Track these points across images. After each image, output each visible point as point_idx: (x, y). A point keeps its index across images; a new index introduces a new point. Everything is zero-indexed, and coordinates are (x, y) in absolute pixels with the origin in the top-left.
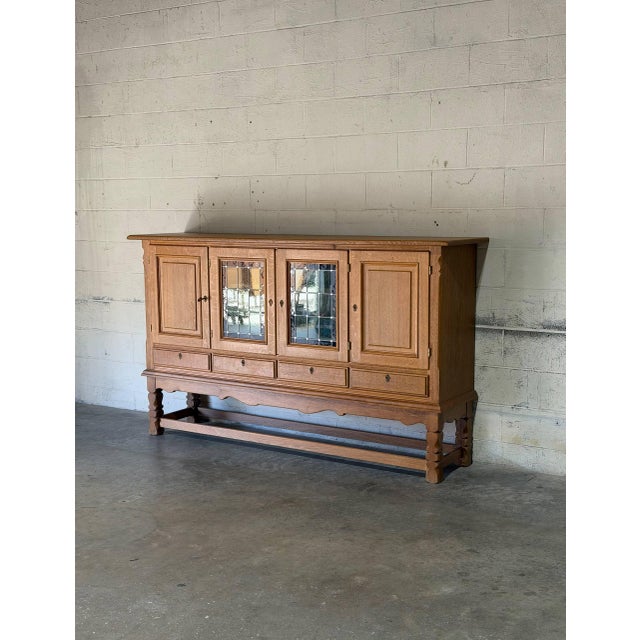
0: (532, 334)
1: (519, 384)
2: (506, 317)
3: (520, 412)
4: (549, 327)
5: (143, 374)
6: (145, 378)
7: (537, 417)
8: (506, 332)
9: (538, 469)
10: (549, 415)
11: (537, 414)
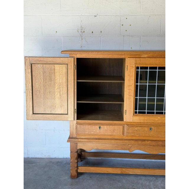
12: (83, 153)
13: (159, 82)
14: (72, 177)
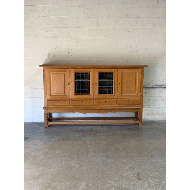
0: (152, 88)
1: (149, 100)
2: (146, 85)
3: (149, 107)
4: (156, 86)
5: (43, 109)
6: (44, 110)
7: (153, 108)
8: (146, 88)
9: (153, 120)
10: (156, 106)
11: (153, 107)
13: (85, 79)
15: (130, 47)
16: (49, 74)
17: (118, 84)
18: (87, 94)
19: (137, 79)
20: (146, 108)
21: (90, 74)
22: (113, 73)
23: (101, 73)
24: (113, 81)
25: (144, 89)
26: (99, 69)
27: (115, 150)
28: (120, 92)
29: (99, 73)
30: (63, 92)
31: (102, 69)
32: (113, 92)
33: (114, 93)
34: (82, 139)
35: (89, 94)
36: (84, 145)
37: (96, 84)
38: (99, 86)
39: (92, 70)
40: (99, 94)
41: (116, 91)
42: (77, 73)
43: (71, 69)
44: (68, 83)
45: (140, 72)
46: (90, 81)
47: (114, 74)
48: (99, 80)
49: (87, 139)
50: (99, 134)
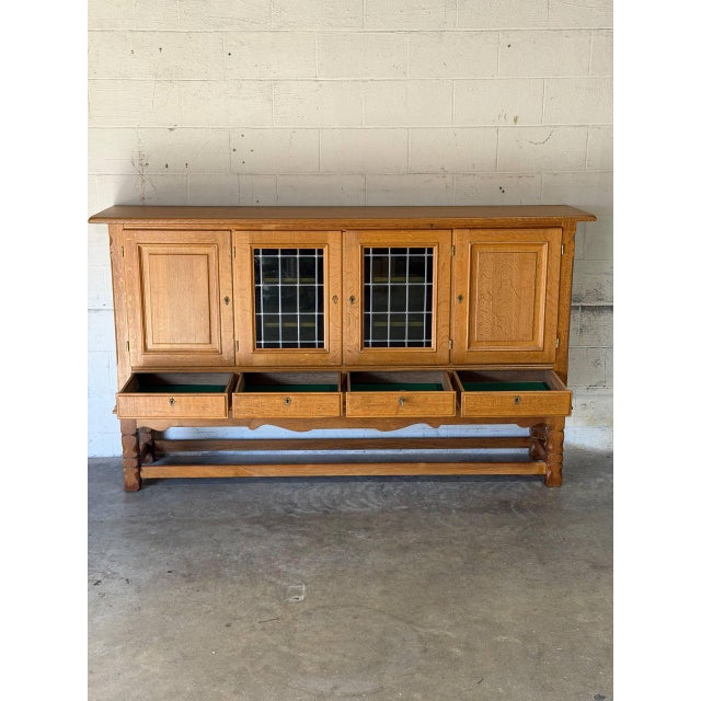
1: (596, 363)
2: (584, 292)
3: (596, 392)
5: (113, 412)
6: (116, 416)
8: (584, 308)
12: (157, 442)
13: (304, 280)
14: (128, 489)
15: (516, 120)
16: (136, 254)
17: (455, 300)
18: (313, 345)
19: (544, 277)
20: (581, 395)
21: (325, 256)
22: (430, 251)
23: (376, 251)
24: (430, 288)
25: (577, 315)
26: (365, 233)
27: (425, 651)
28: (462, 338)
29: (367, 251)
30: (202, 337)
31: (380, 234)
32: (429, 336)
33: (433, 341)
34: (278, 573)
35: (321, 345)
36: (279, 612)
37: (352, 299)
38: (367, 309)
39: (333, 238)
40: (367, 345)
41: (445, 332)
42: (266, 252)
43: (235, 234)
44: (223, 298)
45: (557, 246)
46: (325, 285)
47: (435, 255)
48: (367, 280)
49: (299, 571)
50: (362, 536)
